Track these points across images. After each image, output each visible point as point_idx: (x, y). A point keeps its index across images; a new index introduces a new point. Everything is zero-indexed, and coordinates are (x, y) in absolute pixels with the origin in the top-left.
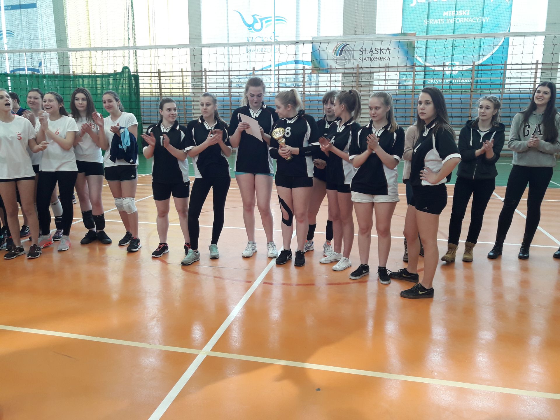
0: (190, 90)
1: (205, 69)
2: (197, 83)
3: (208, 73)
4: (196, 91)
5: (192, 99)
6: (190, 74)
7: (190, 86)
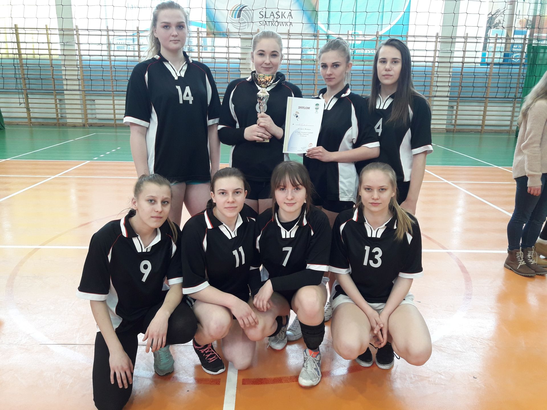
0: (59, 52)
1: (77, 26)
2: (67, 44)
3: (80, 32)
4: (66, 53)
5: (63, 63)
6: (57, 32)
7: (58, 46)
